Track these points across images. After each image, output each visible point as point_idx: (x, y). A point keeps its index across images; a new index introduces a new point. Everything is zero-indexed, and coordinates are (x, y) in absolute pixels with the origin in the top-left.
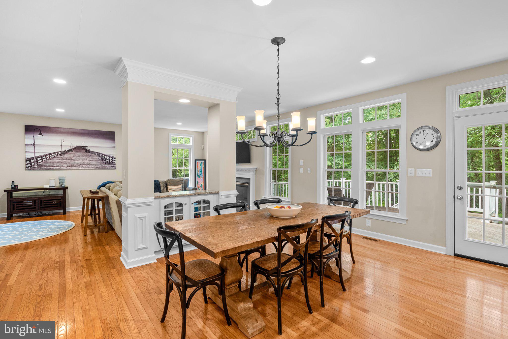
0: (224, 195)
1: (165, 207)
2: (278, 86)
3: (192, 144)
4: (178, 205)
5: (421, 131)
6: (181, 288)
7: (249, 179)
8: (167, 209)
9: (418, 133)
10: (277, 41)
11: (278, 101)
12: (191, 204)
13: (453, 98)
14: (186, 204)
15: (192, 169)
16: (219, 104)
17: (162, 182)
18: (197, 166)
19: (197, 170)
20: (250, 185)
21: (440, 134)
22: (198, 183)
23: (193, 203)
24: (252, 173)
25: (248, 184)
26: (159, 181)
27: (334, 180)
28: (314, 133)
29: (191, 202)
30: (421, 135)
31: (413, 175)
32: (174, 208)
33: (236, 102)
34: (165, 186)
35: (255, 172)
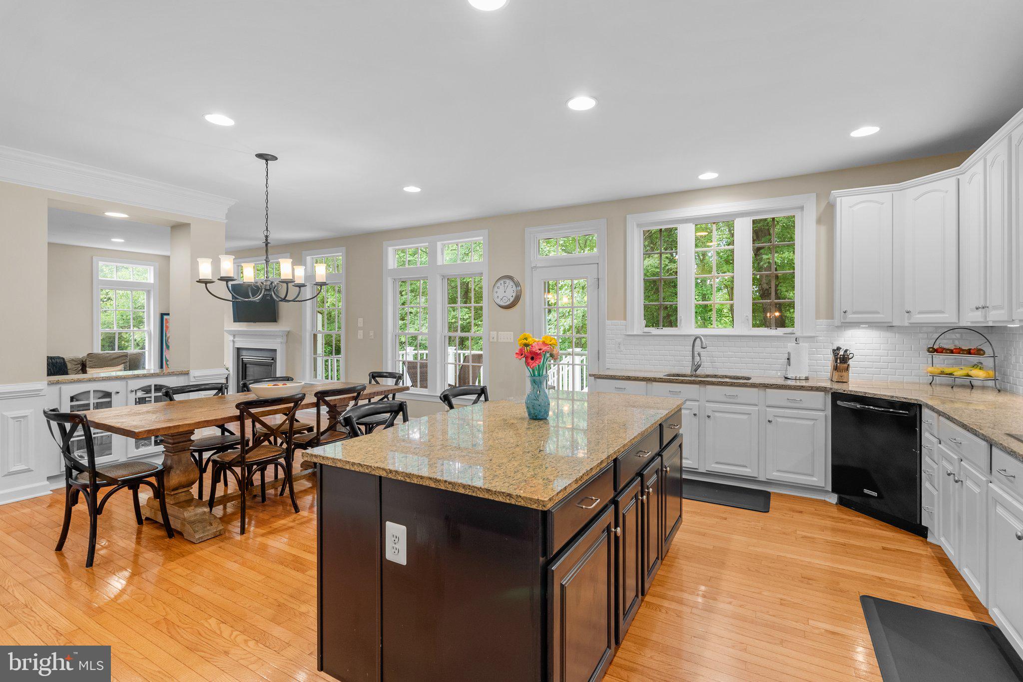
0: (198, 377)
1: (72, 399)
2: (267, 219)
3: (152, 281)
4: (101, 395)
5: (502, 282)
6: (88, 490)
7: (275, 350)
8: (74, 403)
9: (498, 284)
10: (265, 157)
11: (267, 240)
12: (129, 393)
13: (534, 244)
14: (118, 393)
15: (154, 332)
16: (189, 225)
17: (73, 360)
18: (166, 328)
19: (166, 336)
20: (275, 362)
21: (520, 288)
22: (167, 361)
23: (132, 391)
24: (279, 340)
25: (272, 360)
26: (63, 359)
27: (419, 351)
28: (324, 284)
29: (130, 389)
30: (502, 287)
31: (495, 340)
32: (92, 401)
33: (225, 221)
34: (80, 368)
35: (285, 337)
